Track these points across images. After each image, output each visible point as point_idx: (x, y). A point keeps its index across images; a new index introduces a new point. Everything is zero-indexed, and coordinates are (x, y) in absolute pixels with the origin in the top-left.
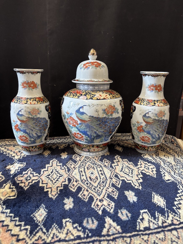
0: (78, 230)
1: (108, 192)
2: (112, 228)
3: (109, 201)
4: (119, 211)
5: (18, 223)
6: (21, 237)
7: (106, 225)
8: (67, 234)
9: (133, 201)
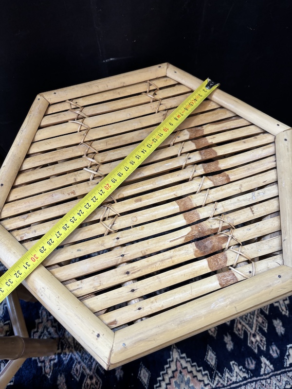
0: (244, 372)
1: (259, 324)
2: (267, 368)
3: (261, 335)
4: (271, 348)
5: (198, 369)
6: (206, 382)
7: (263, 365)
8: (237, 376)
9: (281, 333)
